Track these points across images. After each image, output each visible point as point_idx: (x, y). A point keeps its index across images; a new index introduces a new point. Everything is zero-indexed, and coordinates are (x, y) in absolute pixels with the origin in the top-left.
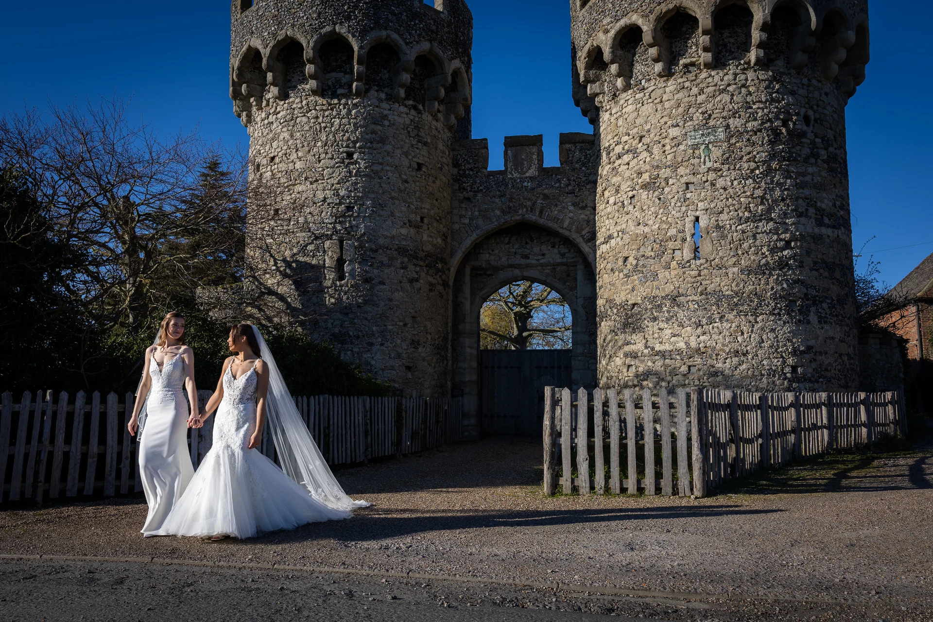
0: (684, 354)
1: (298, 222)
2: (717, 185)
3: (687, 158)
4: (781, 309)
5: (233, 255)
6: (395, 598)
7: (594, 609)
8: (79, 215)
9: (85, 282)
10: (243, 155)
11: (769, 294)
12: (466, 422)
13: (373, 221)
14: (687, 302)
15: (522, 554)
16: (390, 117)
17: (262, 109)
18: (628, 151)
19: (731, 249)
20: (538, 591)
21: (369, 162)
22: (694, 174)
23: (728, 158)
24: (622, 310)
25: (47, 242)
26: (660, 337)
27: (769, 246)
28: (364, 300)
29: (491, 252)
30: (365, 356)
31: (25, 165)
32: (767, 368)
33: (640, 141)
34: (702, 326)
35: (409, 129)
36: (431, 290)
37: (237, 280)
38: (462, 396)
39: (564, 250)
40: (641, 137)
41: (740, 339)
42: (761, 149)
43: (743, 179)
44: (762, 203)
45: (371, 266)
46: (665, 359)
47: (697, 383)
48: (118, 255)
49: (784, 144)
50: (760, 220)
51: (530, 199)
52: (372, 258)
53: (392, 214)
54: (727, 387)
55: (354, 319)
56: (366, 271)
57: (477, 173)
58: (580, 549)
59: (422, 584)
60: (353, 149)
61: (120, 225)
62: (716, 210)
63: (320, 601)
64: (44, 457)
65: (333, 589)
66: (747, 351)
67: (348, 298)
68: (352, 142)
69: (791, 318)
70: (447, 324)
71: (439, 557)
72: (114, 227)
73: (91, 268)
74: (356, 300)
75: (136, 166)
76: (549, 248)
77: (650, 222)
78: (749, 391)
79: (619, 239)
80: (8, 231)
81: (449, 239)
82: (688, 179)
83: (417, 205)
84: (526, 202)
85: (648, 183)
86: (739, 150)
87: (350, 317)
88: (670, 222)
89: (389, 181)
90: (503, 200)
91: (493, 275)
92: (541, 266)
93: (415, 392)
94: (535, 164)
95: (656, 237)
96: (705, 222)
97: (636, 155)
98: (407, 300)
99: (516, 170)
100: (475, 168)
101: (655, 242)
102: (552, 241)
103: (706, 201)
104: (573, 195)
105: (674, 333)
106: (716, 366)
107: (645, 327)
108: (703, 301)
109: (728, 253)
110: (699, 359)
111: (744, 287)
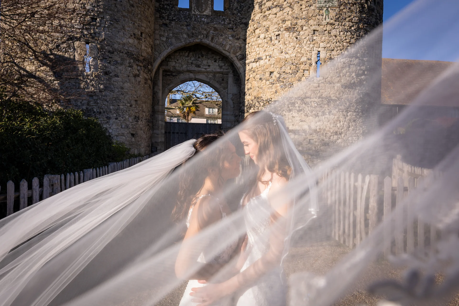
1: (52, 25)
2: (332, 34)
3: (315, 15)
13: (111, 31)
18: (276, 6)
22: (319, 25)
23: (338, 18)
28: (105, 87)
29: (176, 61)
30: (105, 126)
36: (145, 83)
38: (156, 151)
39: (221, 64)
42: (355, 15)
43: (346, 32)
45: (109, 63)
49: (366, 14)
51: (205, 30)
52: (110, 57)
53: (124, 28)
55: (97, 100)
56: (105, 66)
57: (172, 8)
62: (330, 48)
67: (92, 85)
74: (99, 86)
76: (213, 62)
77: (290, 52)
79: (267, 60)
81: (154, 50)
82: (315, 27)
83: (139, 24)
84: (203, 31)
85: (290, 28)
86: (344, 14)
87: (94, 98)
88: (303, 52)
89: (122, 3)
90: (189, 28)
91: (177, 76)
92: (207, 73)
93: (136, 150)
94: (209, 7)
95: (294, 61)
96: (324, 55)
97: (282, 9)
98: (132, 88)
99: (197, 9)
100: (171, 4)
101: (292, 64)
102: (214, 57)
103: (325, 43)
104: (232, 30)
106: (325, 140)
107: (283, 115)
108: (320, 102)
109: (335, 75)
110: (316, 136)
111: (342, 95)
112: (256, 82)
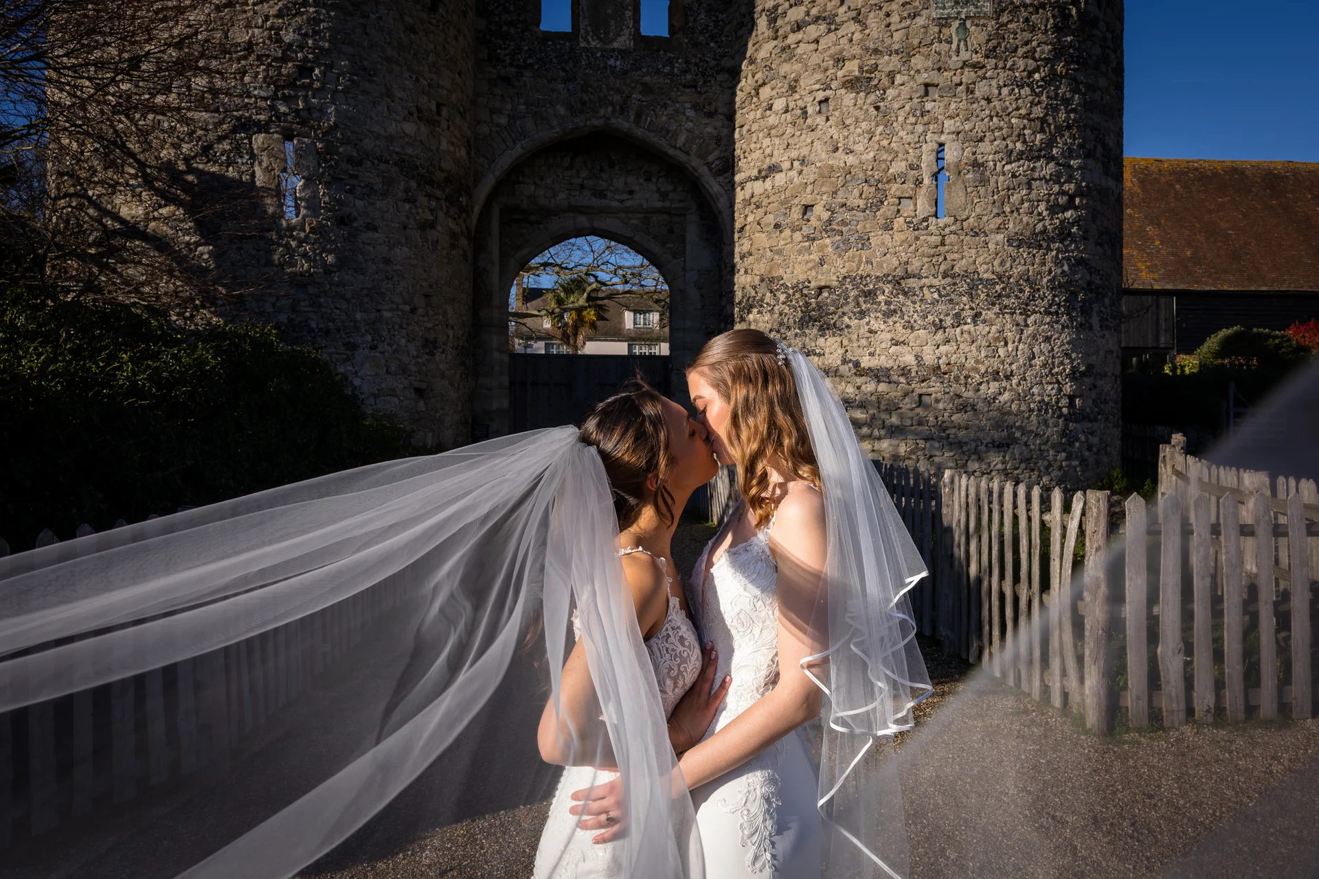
0: (913, 374)
1: (189, 90)
2: (977, 94)
3: (928, 41)
4: (1059, 305)
11: (1045, 280)
13: (352, 101)
14: (921, 288)
18: (818, 18)
19: (994, 203)
22: (939, 69)
23: (995, 48)
24: (797, 295)
26: (870, 345)
27: (1048, 201)
28: (338, 259)
29: (539, 182)
30: (341, 369)
32: (1038, 398)
33: (843, 2)
34: (945, 328)
36: (452, 246)
39: (666, 186)
41: (1001, 352)
42: (1043, 38)
43: (1018, 86)
44: (1042, 131)
45: (351, 191)
46: (879, 382)
47: (932, 422)
49: (1073, 34)
50: (1038, 158)
51: (618, 91)
52: (351, 176)
53: (389, 92)
55: (318, 296)
56: (339, 202)
57: (523, 32)
62: (973, 134)
66: (1012, 371)
67: (305, 255)
69: (1071, 319)
74: (321, 258)
76: (641, 181)
77: (859, 148)
79: (794, 173)
81: (474, 151)
82: (929, 76)
83: (431, 79)
84: (612, 95)
85: (857, 79)
86: (1012, 36)
87: (311, 292)
88: (895, 148)
90: (571, 88)
91: (540, 223)
92: (624, 212)
93: (430, 435)
94: (628, 27)
95: (870, 173)
97: (833, 27)
98: (415, 261)
99: (594, 34)
100: (519, 21)
101: (866, 181)
102: (645, 168)
103: (957, 119)
104: (694, 90)
105: (897, 338)
106: (964, 395)
107: (843, 326)
108: (948, 288)
109: (989, 209)
110: (938, 384)
111: (1011, 267)
112: (763, 235)
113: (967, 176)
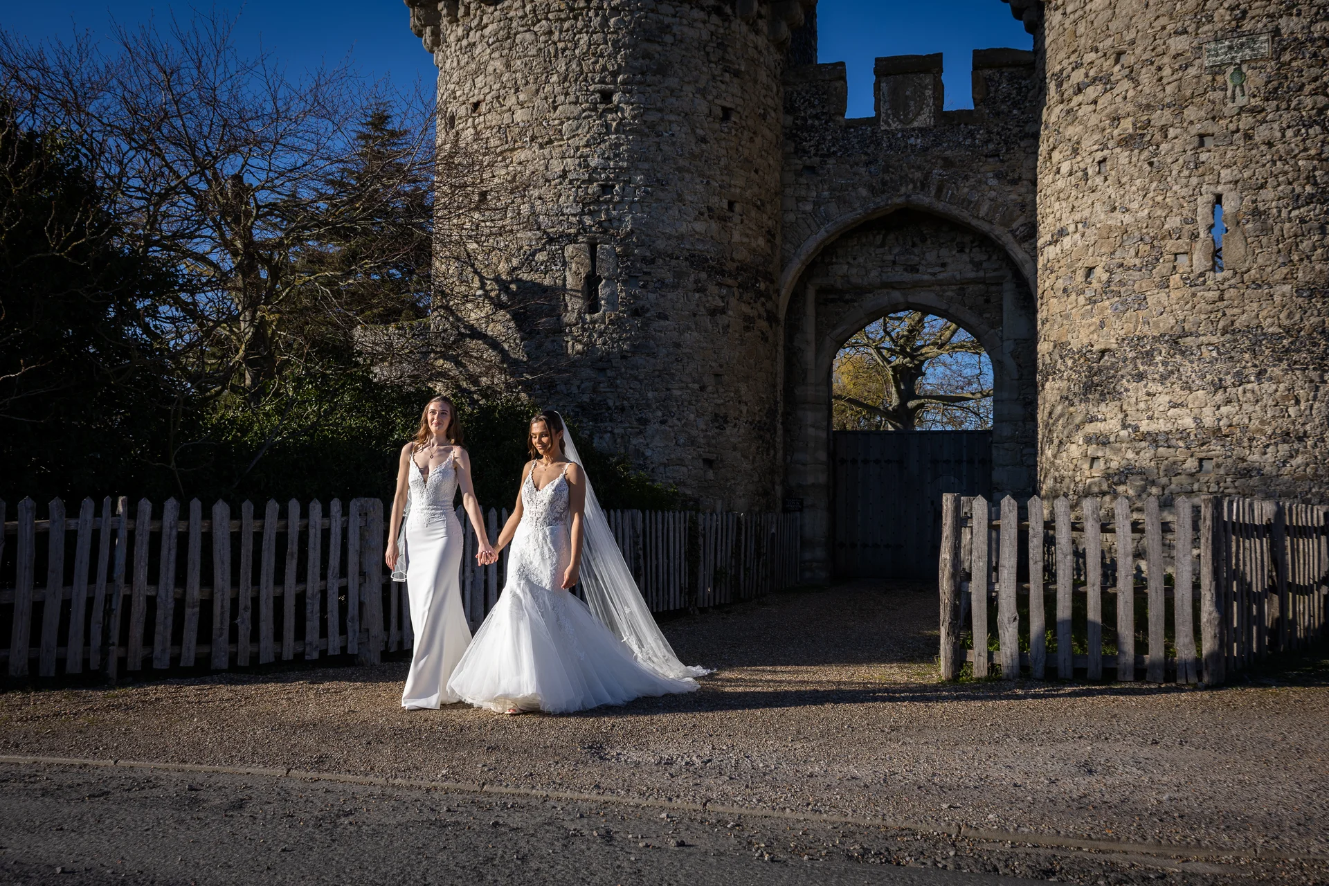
0: (1192, 437)
1: (519, 214)
2: (1257, 138)
3: (1201, 90)
5: (411, 272)
6: (681, 844)
7: (1020, 868)
8: (163, 209)
9: (173, 320)
10: (426, 101)
12: (808, 556)
13: (647, 209)
14: (1199, 347)
15: (898, 777)
16: (676, 29)
17: (458, 20)
18: (1095, 79)
19: (1279, 251)
20: (926, 838)
21: (639, 108)
22: (1213, 118)
23: (1276, 89)
24: (1082, 360)
25: (114, 254)
26: (1148, 409)
28: (632, 346)
29: (852, 261)
30: (634, 441)
31: (74, 127)
33: (1117, 61)
34: (1225, 388)
35: (708, 49)
36: (747, 329)
37: (421, 313)
38: (801, 510)
39: (979, 256)
40: (1119, 54)
41: (1292, 411)
43: (1304, 126)
45: (644, 287)
46: (1157, 447)
47: (1214, 488)
48: (224, 274)
51: (919, 168)
52: (646, 273)
53: (680, 198)
54: (1268, 496)
55: (616, 378)
56: (635, 296)
57: (826, 123)
58: (1000, 770)
59: (728, 823)
60: (612, 86)
61: (227, 224)
62: (1253, 181)
63: (558, 845)
64: (117, 605)
65: (579, 828)
66: (1305, 432)
67: (604, 343)
68: (610, 73)
70: (774, 386)
71: (758, 779)
72: (217, 226)
73: (184, 296)
74: (618, 346)
75: (252, 124)
76: (954, 252)
77: (1134, 206)
78: (1307, 502)
79: (1077, 236)
80: (51, 236)
81: (778, 240)
82: (1203, 127)
83: (723, 181)
84: (913, 173)
85: (1131, 136)
86: (1296, 74)
87: (609, 375)
88: (1170, 204)
89: (674, 139)
90: (873, 170)
91: (855, 301)
92: (940, 285)
93: (719, 503)
94: (928, 106)
95: (1145, 231)
96: (1233, 204)
97: (1108, 87)
98: (705, 344)
99: (894, 116)
100: (823, 114)
101: (1142, 240)
102: (958, 240)
103: (1234, 167)
104: (997, 159)
105: (1174, 400)
106: (1249, 459)
107: (1122, 390)
108: (1228, 345)
109: (1274, 259)
110: (1219, 448)
111: (1302, 320)
113: (1247, 226)
